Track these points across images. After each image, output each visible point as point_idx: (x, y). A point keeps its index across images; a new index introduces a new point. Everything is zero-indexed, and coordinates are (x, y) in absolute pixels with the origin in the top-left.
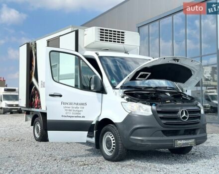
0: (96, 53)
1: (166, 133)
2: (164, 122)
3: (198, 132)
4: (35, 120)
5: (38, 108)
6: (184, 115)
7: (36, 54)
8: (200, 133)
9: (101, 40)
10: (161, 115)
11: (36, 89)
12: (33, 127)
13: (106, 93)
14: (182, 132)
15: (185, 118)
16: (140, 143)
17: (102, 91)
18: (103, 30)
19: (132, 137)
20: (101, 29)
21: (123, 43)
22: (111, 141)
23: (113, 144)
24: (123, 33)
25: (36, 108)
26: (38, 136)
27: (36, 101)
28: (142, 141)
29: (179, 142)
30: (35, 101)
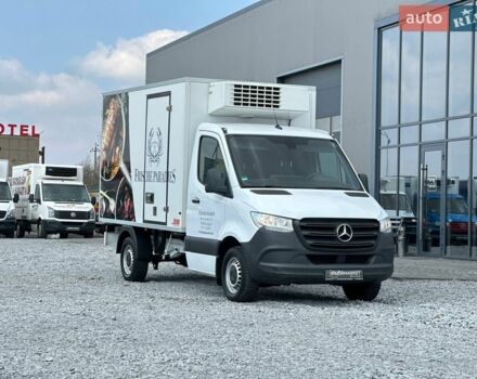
0: (223, 129)
1: (314, 259)
2: (309, 242)
4: (124, 243)
5: (129, 219)
6: (345, 232)
7: (127, 117)
8: (375, 263)
9: (235, 103)
10: (306, 233)
11: (126, 183)
12: (119, 255)
13: (231, 197)
15: (345, 237)
17: (227, 193)
18: (240, 86)
19: (262, 264)
20: (236, 86)
21: (277, 107)
22: (236, 271)
23: (238, 276)
24: (278, 89)
25: (126, 219)
26: (128, 272)
27: (126, 207)
28: (275, 269)
29: (333, 273)
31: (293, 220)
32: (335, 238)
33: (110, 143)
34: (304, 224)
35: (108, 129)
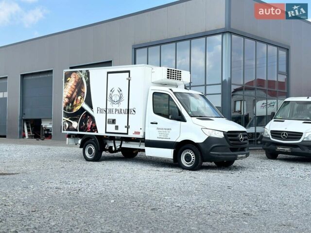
0: (171, 90)
1: (232, 150)
2: (231, 142)
3: (246, 149)
4: (86, 143)
5: (92, 131)
6: (241, 137)
7: (88, 82)
9: (168, 78)
10: (230, 138)
11: (88, 114)
12: (82, 149)
14: (239, 149)
15: (242, 139)
16: (217, 156)
17: (182, 119)
19: (211, 153)
20: (168, 69)
21: (181, 80)
22: (190, 156)
23: (192, 158)
24: (180, 71)
25: (88, 132)
26: (90, 157)
27: (89, 126)
28: (218, 155)
29: (239, 156)
30: (86, 126)
31: (223, 132)
32: (238, 140)
33: (72, 95)
34: (229, 134)
35: (69, 87)
